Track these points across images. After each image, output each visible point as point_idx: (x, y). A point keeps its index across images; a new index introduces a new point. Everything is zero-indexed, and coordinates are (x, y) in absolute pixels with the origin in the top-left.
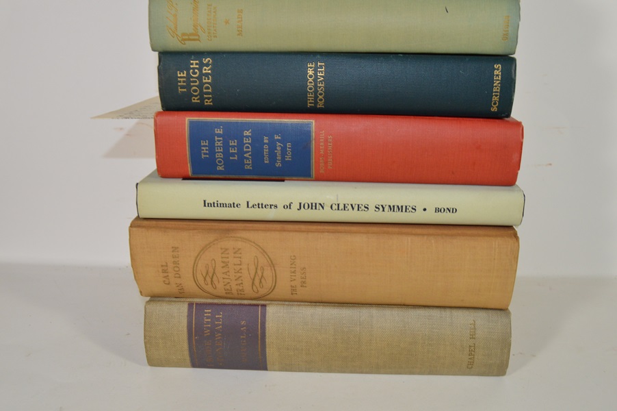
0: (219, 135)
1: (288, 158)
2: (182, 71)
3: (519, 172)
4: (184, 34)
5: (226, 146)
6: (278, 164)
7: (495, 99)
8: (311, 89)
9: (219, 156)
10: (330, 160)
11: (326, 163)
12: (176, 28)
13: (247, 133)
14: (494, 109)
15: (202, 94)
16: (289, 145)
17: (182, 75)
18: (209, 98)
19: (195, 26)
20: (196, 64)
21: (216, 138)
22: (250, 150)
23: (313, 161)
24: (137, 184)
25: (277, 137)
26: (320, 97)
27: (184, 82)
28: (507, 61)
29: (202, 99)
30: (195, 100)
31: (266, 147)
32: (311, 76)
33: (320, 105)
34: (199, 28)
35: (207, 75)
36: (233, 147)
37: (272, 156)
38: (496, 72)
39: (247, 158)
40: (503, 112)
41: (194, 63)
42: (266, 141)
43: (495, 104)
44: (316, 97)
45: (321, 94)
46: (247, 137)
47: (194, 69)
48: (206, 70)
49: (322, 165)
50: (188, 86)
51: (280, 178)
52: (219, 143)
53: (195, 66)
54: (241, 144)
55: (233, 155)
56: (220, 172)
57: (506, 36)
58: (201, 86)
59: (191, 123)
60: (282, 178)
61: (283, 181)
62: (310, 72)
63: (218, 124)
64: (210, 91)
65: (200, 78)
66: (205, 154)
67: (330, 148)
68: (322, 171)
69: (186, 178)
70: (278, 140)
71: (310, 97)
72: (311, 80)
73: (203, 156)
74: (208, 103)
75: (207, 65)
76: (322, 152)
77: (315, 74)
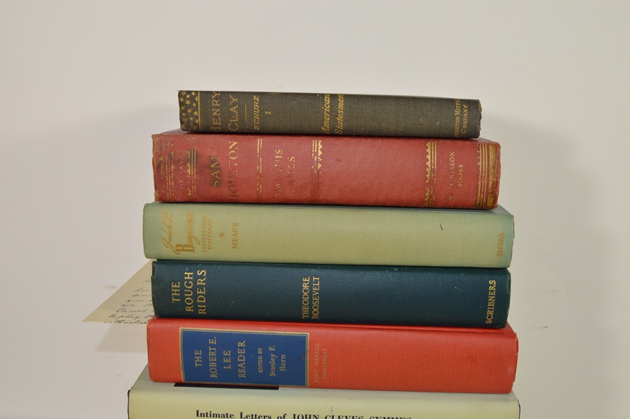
0: (213, 346)
1: (282, 368)
2: (176, 282)
3: (514, 383)
4: (178, 245)
5: (220, 356)
6: (273, 374)
7: (490, 313)
8: (305, 302)
9: (213, 365)
10: (325, 371)
11: (321, 374)
12: (170, 239)
13: (241, 344)
14: (489, 321)
15: (195, 304)
16: (283, 357)
17: (176, 286)
18: (203, 308)
19: (190, 238)
20: (190, 276)
21: (210, 349)
22: (244, 360)
23: (308, 372)
24: (129, 391)
25: (271, 349)
26: (315, 310)
27: (177, 292)
28: (501, 273)
29: (196, 308)
30: (189, 309)
31: (260, 358)
32: (306, 291)
33: (315, 316)
34: (193, 239)
35: (201, 287)
36: (227, 357)
37: (267, 367)
38: (491, 288)
39: (242, 368)
40: (500, 323)
41: (188, 275)
42: (260, 352)
43: (490, 317)
44: (311, 310)
45: (316, 307)
46: (241, 348)
47: (188, 280)
48: (201, 282)
49: (316, 375)
50: (182, 297)
51: (273, 385)
52: (212, 353)
53: (188, 278)
54: (235, 355)
55: (227, 364)
56: (214, 379)
57: (500, 253)
58: (195, 297)
59: (185, 334)
60: (276, 386)
61: (277, 388)
62: (305, 286)
63: (211, 335)
64: (204, 301)
65: (194, 290)
66: (198, 363)
67: (325, 360)
68: (316, 381)
69: (178, 384)
70: (272, 352)
71: (305, 310)
72: (306, 294)
73: (196, 365)
74: (202, 312)
75: (202, 277)
76: (317, 364)
77: (309, 284)
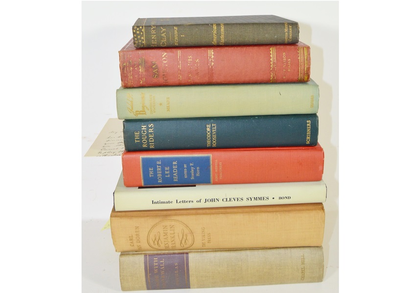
0: (159, 165)
1: (198, 175)
2: (137, 132)
3: (323, 175)
4: (137, 111)
5: (163, 170)
6: (192, 178)
7: (308, 138)
8: (209, 138)
9: (159, 175)
10: (221, 174)
11: (219, 176)
12: (132, 108)
13: (175, 163)
14: (308, 143)
15: (148, 143)
16: (198, 168)
17: (137, 134)
18: (152, 145)
19: (143, 107)
20: (145, 128)
21: (158, 167)
22: (177, 172)
23: (212, 176)
24: (114, 193)
25: (191, 165)
26: (214, 142)
27: (138, 137)
28: (313, 117)
29: (148, 145)
30: (145, 146)
31: (185, 170)
32: (209, 132)
33: (214, 145)
34: (145, 108)
35: (151, 133)
36: (167, 170)
37: (189, 174)
38: (308, 125)
39: (175, 176)
40: (313, 144)
41: (144, 127)
42: (185, 167)
43: (308, 140)
44: (212, 142)
45: (214, 140)
46: (175, 165)
47: (144, 130)
48: (151, 131)
49: (216, 177)
50: (141, 139)
51: (193, 184)
52: (159, 169)
53: (144, 129)
54: (171, 169)
55: (167, 175)
56: (160, 183)
57: (312, 106)
58: (148, 139)
59: (143, 159)
60: (195, 184)
61: (195, 186)
62: (208, 130)
63: (158, 159)
64: (153, 141)
65: (147, 135)
66: (151, 175)
67: (221, 169)
68: (216, 180)
69: (140, 187)
70: (192, 166)
71: (209, 142)
72: (209, 134)
73: (150, 176)
74: (152, 147)
75: (151, 128)
76: (216, 171)
77: (210, 129)
